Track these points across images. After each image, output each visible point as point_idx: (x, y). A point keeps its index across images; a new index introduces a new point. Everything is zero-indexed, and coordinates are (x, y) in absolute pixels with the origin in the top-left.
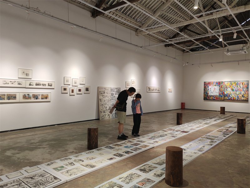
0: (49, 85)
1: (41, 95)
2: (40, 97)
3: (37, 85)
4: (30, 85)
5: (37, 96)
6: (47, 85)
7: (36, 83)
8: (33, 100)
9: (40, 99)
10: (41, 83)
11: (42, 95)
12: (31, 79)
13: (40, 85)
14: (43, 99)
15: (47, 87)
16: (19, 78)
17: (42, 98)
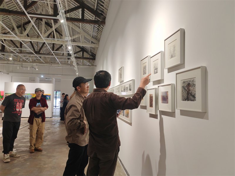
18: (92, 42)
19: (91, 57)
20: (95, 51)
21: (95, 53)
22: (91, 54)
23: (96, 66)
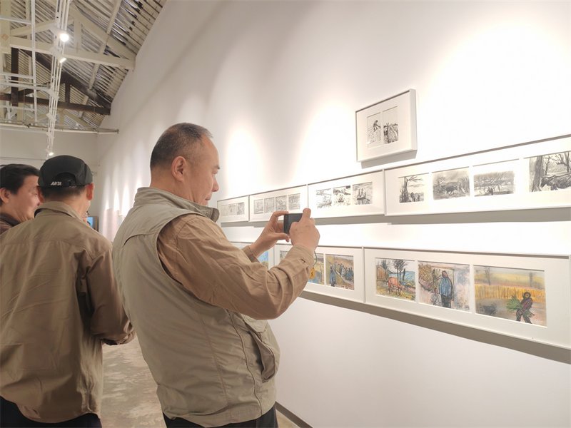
0: (541, 178)
1: (471, 276)
2: (468, 291)
3: (444, 189)
4: (405, 198)
5: (445, 276)
6: (523, 177)
7: (439, 179)
8: (422, 305)
9: (472, 303)
10: (472, 169)
11: (485, 276)
12: (411, 154)
13: (465, 184)
14: (489, 310)
15: (524, 197)
16: (366, 163)
17: (488, 302)
18: (107, 51)
19: (94, 104)
20: (112, 86)
21: (108, 93)
22: (94, 94)
23: (118, 131)
